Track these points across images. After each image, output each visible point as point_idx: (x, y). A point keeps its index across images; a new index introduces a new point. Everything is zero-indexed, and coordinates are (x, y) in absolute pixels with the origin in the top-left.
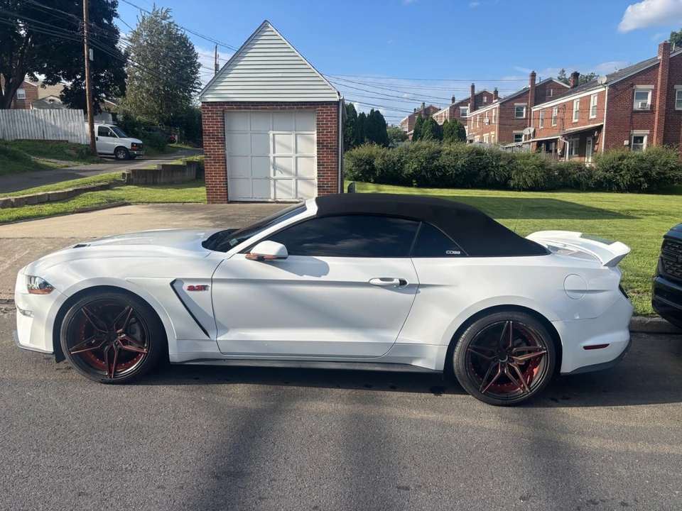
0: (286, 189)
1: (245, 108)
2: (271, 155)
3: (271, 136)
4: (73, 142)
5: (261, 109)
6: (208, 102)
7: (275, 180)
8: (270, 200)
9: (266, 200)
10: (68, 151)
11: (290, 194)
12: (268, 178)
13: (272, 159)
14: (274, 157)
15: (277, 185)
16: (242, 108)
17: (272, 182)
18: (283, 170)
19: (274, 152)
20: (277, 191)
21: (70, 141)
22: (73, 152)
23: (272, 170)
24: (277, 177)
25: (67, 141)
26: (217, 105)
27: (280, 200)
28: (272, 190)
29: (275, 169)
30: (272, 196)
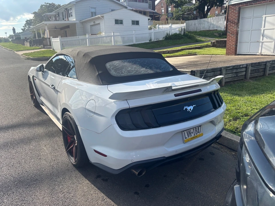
0: (268, 48)
1: (250, 5)
2: (262, 29)
3: (264, 18)
4: (219, 30)
5: (259, 3)
6: (232, 5)
7: (262, 43)
8: (258, 54)
9: (256, 54)
10: (215, 34)
11: (270, 51)
12: (259, 42)
13: (262, 31)
14: (264, 30)
15: (263, 46)
16: (248, 5)
17: (261, 44)
18: (268, 37)
19: (264, 27)
20: (263, 49)
21: (218, 30)
22: (217, 34)
23: (262, 37)
24: (264, 41)
25: (217, 30)
26: (236, 5)
27: (263, 54)
28: (260, 48)
29: (263, 36)
30: (260, 52)
